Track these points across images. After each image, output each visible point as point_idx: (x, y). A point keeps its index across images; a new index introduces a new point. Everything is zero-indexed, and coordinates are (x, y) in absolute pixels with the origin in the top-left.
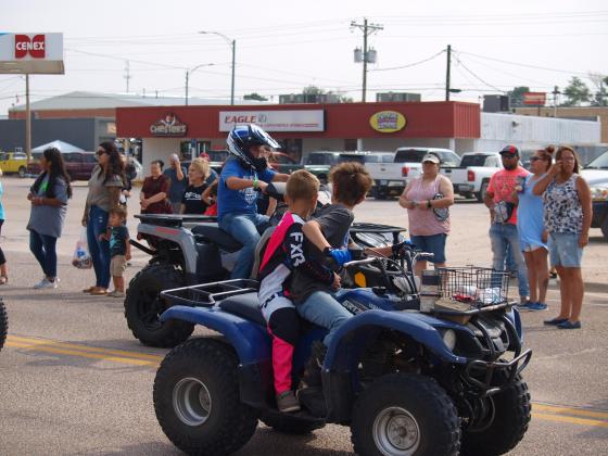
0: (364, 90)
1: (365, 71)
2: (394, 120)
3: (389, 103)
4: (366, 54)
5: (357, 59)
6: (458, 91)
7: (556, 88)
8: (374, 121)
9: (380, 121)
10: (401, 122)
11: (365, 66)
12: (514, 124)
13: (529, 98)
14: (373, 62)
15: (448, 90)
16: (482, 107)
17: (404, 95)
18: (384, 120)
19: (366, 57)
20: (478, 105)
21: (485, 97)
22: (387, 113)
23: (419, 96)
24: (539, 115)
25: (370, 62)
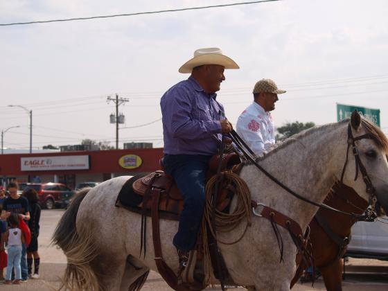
0: (117, 142)
1: (117, 129)
2: (135, 160)
3: (133, 149)
4: (118, 118)
5: (112, 121)
8: (121, 162)
9: (125, 161)
10: (139, 162)
11: (117, 126)
14: (122, 123)
17: (142, 144)
18: (129, 160)
19: (118, 119)
22: (129, 156)
23: (151, 144)
25: (120, 123)
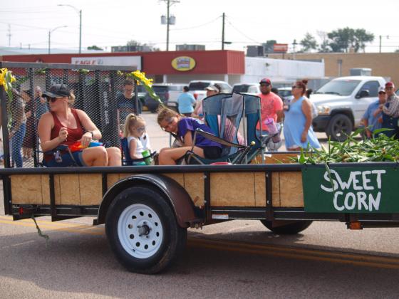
0: (168, 43)
1: (168, 30)
2: (188, 62)
3: (184, 51)
4: (168, 19)
5: (163, 22)
6: (230, 43)
7: (295, 41)
8: (174, 64)
9: (178, 63)
10: (192, 64)
11: (168, 26)
12: (267, 65)
13: (277, 48)
14: (173, 24)
15: (223, 42)
16: (246, 53)
17: (194, 46)
18: (182, 62)
19: (169, 21)
20: (243, 53)
21: (248, 47)
22: (183, 58)
23: (204, 47)
24: (283, 58)
25: (171, 24)
